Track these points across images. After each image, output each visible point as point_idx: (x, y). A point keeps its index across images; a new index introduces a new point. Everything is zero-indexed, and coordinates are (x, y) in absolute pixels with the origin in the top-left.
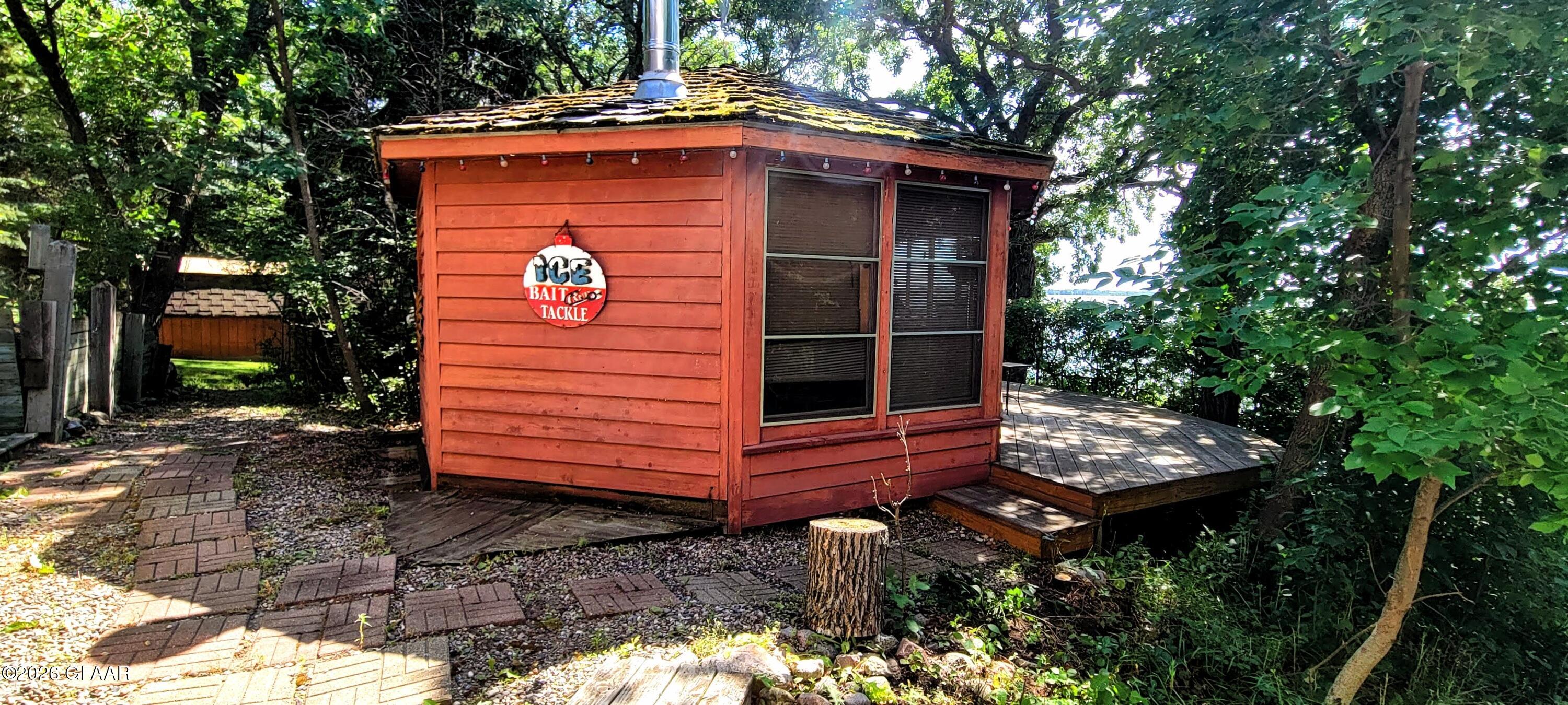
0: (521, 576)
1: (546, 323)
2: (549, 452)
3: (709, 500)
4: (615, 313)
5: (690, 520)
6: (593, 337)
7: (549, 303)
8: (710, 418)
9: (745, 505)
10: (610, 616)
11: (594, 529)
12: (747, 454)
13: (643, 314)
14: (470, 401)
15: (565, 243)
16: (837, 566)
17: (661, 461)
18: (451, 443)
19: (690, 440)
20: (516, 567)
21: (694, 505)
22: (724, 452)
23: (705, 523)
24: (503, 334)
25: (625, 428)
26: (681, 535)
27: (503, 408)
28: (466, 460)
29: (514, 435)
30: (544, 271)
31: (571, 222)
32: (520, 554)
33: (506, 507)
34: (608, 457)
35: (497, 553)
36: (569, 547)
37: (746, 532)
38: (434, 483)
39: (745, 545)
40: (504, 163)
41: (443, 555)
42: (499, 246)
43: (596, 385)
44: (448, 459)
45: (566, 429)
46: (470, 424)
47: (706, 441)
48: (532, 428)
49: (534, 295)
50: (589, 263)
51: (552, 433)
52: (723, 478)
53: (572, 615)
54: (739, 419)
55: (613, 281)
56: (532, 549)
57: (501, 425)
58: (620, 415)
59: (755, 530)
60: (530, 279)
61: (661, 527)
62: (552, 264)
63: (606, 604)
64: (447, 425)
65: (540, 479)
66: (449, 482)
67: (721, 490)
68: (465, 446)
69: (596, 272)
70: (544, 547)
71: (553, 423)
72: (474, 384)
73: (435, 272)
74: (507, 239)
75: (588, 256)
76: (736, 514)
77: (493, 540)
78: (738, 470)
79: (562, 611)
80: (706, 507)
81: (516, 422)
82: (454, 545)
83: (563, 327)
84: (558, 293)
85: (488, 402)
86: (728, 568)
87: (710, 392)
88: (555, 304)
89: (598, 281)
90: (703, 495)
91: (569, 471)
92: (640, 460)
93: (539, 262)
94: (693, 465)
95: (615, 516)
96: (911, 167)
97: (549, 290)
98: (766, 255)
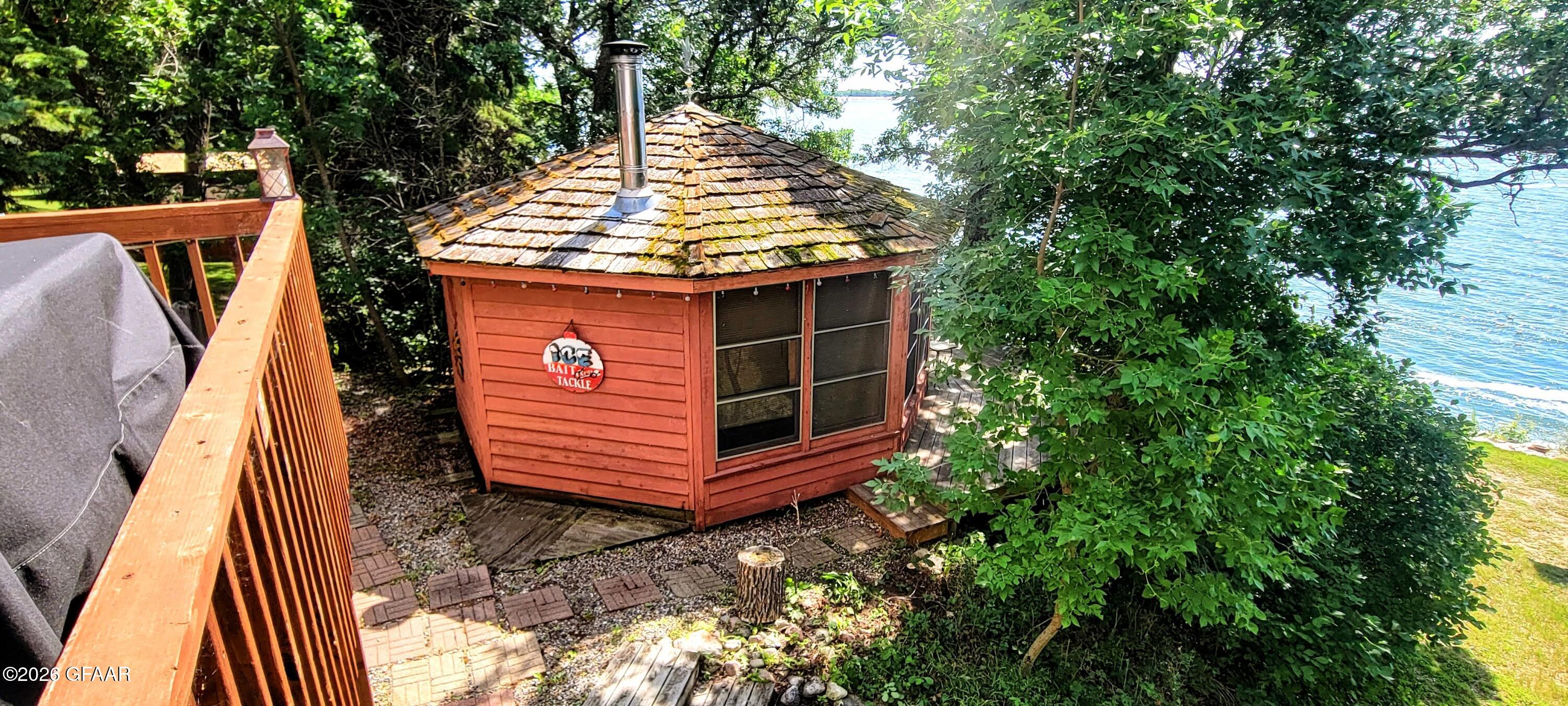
0: (565, 578)
1: (561, 388)
2: (570, 473)
3: (682, 509)
4: (610, 386)
5: (670, 522)
6: (595, 400)
7: (563, 375)
8: (682, 458)
9: (706, 513)
10: (622, 610)
11: (606, 534)
12: (707, 482)
13: (630, 388)
14: (510, 436)
15: (572, 337)
16: (752, 585)
17: (649, 484)
18: (498, 462)
19: (668, 471)
20: (560, 570)
21: (672, 512)
22: (691, 481)
23: (680, 525)
24: (531, 393)
25: (622, 461)
26: (664, 536)
27: (535, 442)
28: (511, 474)
29: (544, 461)
30: (557, 355)
31: (575, 321)
32: (561, 559)
33: (544, 511)
34: (612, 478)
35: (548, 560)
36: (591, 552)
37: (708, 530)
38: (488, 487)
39: (707, 539)
40: (524, 286)
41: (513, 562)
42: (522, 333)
43: (600, 431)
44: (497, 473)
45: (581, 459)
46: (511, 450)
47: (678, 473)
48: (558, 457)
49: (551, 369)
50: (590, 352)
51: (571, 461)
52: (692, 497)
53: (599, 609)
54: (701, 459)
55: (607, 364)
56: (568, 555)
57: (534, 453)
58: (618, 453)
59: (714, 528)
60: (548, 358)
61: (650, 529)
62: (563, 352)
63: (619, 601)
64: (495, 450)
65: (565, 489)
66: (499, 488)
67: (690, 504)
68: (509, 465)
69: (595, 357)
70: (576, 553)
71: (572, 454)
72: (512, 425)
73: (477, 346)
74: (529, 328)
75: (589, 347)
76: (701, 519)
77: (541, 545)
78: (701, 492)
79: (593, 607)
80: (681, 514)
81: (545, 452)
82: (517, 551)
83: (575, 392)
84: (569, 370)
85: (523, 437)
86: (694, 562)
87: (679, 442)
88: (568, 376)
89: (597, 365)
90: (679, 506)
91: (585, 486)
92: (635, 482)
93: (555, 350)
94: (671, 487)
95: (620, 519)
96: (822, 280)
97: (562, 367)
98: (715, 349)
